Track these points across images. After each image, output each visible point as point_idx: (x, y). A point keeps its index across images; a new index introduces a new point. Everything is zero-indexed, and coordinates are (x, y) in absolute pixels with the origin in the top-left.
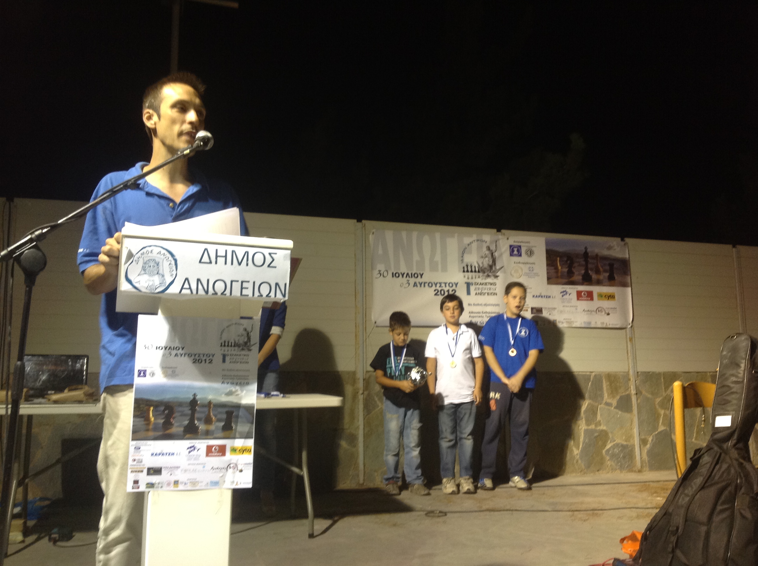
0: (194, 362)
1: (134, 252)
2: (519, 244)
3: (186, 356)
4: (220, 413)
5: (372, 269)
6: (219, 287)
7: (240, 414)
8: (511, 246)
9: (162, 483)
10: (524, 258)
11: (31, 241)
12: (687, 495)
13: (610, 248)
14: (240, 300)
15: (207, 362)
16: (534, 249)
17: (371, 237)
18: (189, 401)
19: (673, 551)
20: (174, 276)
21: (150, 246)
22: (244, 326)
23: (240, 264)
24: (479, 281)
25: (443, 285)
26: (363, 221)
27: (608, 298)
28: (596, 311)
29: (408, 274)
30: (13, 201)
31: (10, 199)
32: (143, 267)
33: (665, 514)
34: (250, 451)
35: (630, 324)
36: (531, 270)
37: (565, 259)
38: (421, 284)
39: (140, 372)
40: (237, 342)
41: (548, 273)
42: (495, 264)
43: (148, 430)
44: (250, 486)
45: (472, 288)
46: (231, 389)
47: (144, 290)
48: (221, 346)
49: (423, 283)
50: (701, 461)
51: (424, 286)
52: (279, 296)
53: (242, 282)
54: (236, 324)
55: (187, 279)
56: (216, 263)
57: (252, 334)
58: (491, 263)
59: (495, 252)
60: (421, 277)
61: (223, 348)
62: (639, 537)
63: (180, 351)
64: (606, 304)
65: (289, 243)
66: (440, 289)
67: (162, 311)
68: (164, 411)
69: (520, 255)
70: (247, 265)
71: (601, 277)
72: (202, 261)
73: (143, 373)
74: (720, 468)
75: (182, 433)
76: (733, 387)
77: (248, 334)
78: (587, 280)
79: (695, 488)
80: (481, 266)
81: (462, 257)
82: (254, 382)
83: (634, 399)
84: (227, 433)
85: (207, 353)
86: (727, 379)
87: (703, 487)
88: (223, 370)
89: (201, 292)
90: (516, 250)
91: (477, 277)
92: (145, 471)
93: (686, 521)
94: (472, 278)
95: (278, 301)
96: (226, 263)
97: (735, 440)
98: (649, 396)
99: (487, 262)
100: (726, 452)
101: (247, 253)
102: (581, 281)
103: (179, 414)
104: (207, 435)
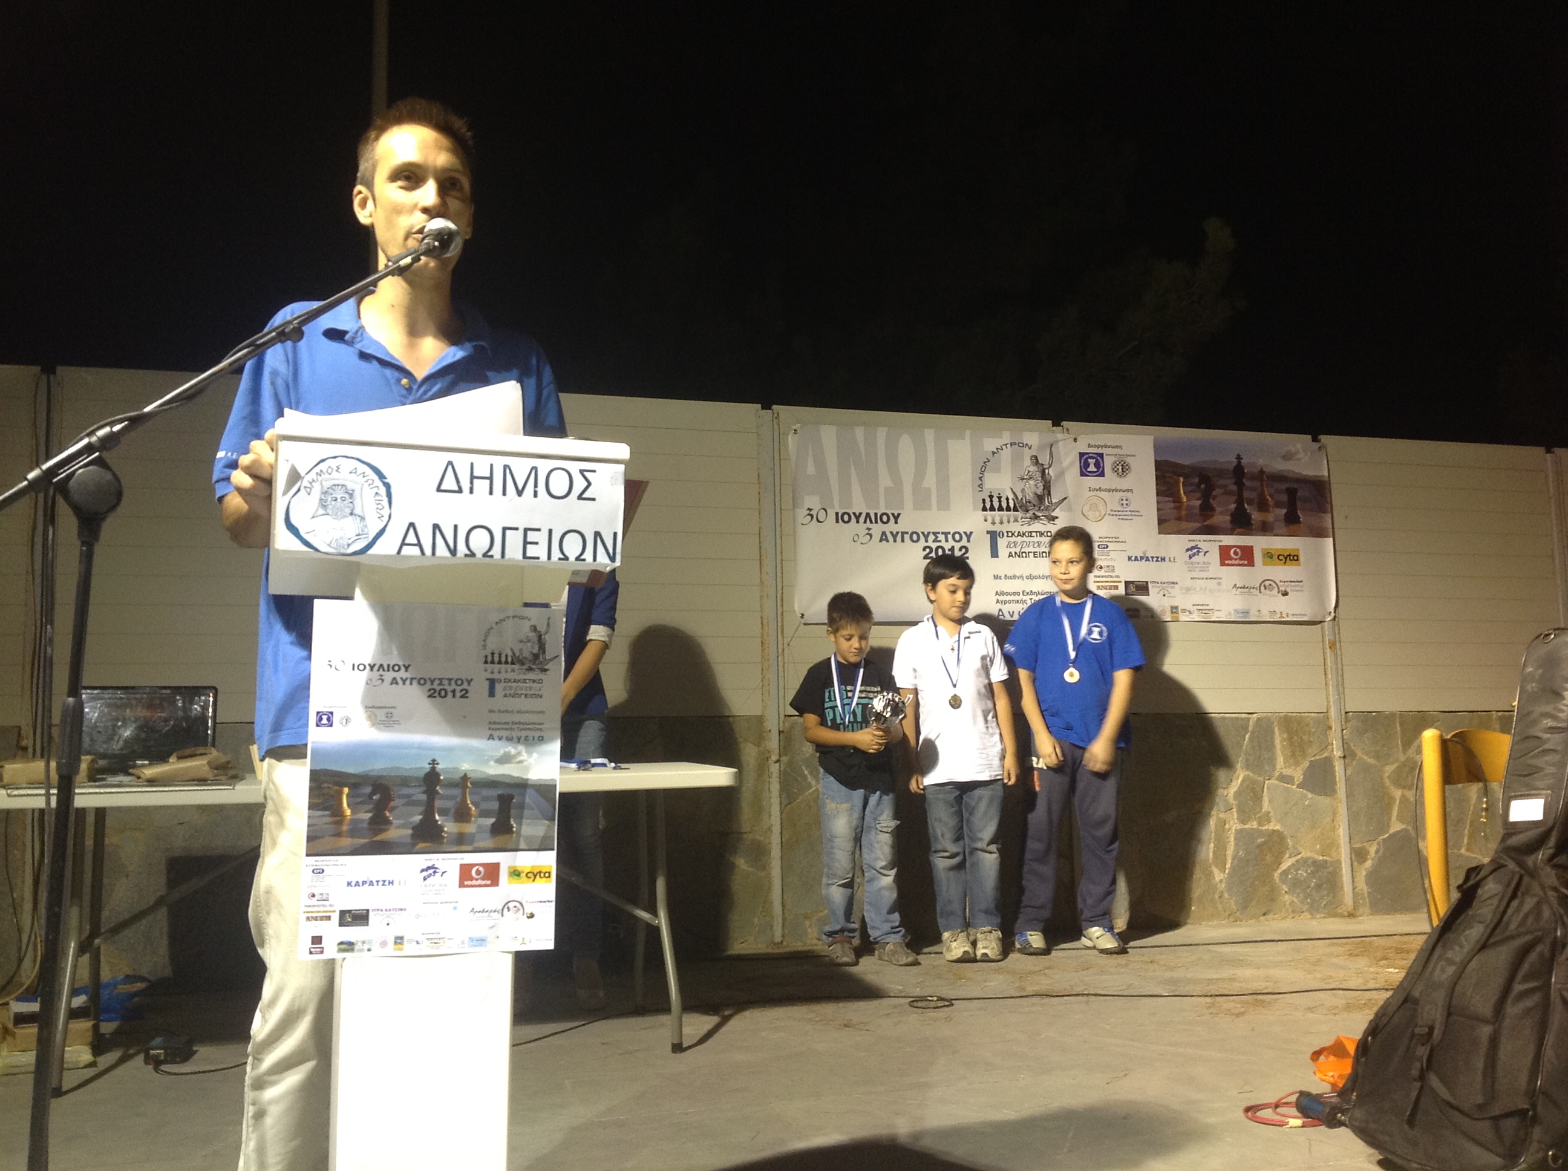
0: (429, 696)
1: (302, 471)
2: (1100, 451)
3: (415, 682)
4: (486, 799)
5: (795, 504)
6: (480, 543)
7: (527, 800)
8: (1082, 455)
9: (370, 942)
10: (1110, 479)
11: (89, 449)
12: (1450, 962)
13: (1288, 457)
14: (523, 567)
15: (458, 694)
16: (1129, 460)
17: (791, 440)
18: (422, 774)
19: (1422, 1078)
20: (386, 519)
21: (335, 457)
22: (532, 623)
23: (520, 493)
24: (1016, 527)
25: (941, 537)
26: (774, 407)
27: (1285, 563)
28: (1260, 587)
29: (868, 515)
30: (54, 373)
31: (49, 370)
32: (321, 499)
33: (1405, 1001)
34: (549, 877)
35: (1330, 613)
36: (1125, 503)
37: (1196, 480)
38: (895, 536)
39: (320, 715)
40: (517, 654)
41: (1158, 510)
42: (1049, 494)
43: (339, 834)
44: (550, 946)
45: (1002, 543)
46: (507, 750)
47: (323, 548)
48: (486, 662)
49: (900, 534)
50: (1480, 891)
51: (903, 541)
52: (603, 558)
53: (526, 530)
54: (514, 617)
55: (412, 525)
56: (471, 492)
57: (547, 638)
58: (1040, 491)
59: (1050, 467)
60: (896, 522)
61: (489, 666)
62: (1351, 1049)
63: (402, 674)
64: (1281, 573)
65: (622, 451)
66: (934, 546)
67: (363, 592)
68: (370, 796)
69: (1102, 474)
70: (536, 495)
71: (1270, 517)
72: (443, 488)
73: (326, 719)
74: (1521, 904)
75: (409, 840)
76: (1549, 739)
77: (540, 637)
78: (1241, 523)
79: (1467, 948)
80: (1020, 499)
81: (980, 478)
82: (556, 738)
83: (1338, 767)
84: (501, 840)
85: (455, 677)
86: (1535, 722)
87: (1484, 946)
88: (491, 711)
89: (442, 551)
90: (1092, 461)
91: (1012, 519)
92: (336, 917)
93: (1449, 1014)
94: (1001, 523)
95: (602, 569)
96: (491, 493)
97: (1550, 848)
98: (1372, 761)
99: (1033, 489)
100: (1533, 874)
101: (535, 469)
102: (1229, 526)
103: (405, 801)
104: (461, 843)
